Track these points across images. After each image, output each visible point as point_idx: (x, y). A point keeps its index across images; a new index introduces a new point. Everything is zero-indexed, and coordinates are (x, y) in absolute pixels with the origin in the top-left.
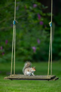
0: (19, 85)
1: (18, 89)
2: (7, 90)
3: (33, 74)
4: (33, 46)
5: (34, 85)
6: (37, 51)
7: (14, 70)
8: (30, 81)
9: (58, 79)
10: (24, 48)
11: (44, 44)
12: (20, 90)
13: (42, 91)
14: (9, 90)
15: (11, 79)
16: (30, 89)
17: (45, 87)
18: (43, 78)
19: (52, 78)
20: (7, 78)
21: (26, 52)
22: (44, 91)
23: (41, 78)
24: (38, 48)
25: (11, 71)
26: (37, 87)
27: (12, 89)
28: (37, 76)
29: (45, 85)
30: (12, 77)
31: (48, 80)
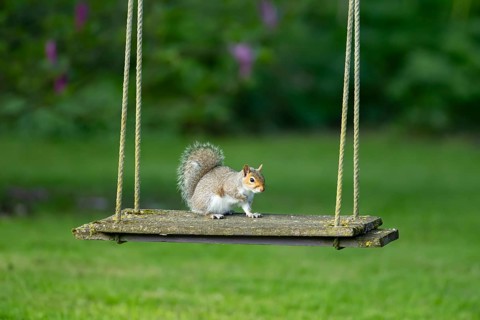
0: (154, 270)
1: (146, 295)
2: (81, 301)
3: (246, 209)
4: (238, 41)
5: (238, 273)
6: (260, 68)
7: (136, 185)
8: (216, 245)
9: (394, 236)
10: (184, 55)
11: (299, 31)
12: (157, 303)
13: (289, 308)
14: (90, 298)
15: (119, 237)
16: (218, 297)
17: (307, 286)
18: (306, 234)
19: (360, 235)
20: (96, 233)
21: (193, 73)
22: (297, 308)
23: (297, 233)
24: (262, 53)
25: (119, 189)
26: (258, 281)
27: (113, 294)
28: (272, 220)
29: (303, 272)
30: (126, 222)
31: (340, 241)
